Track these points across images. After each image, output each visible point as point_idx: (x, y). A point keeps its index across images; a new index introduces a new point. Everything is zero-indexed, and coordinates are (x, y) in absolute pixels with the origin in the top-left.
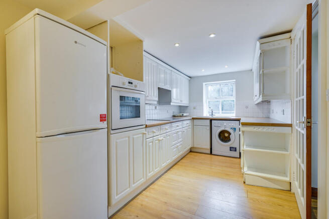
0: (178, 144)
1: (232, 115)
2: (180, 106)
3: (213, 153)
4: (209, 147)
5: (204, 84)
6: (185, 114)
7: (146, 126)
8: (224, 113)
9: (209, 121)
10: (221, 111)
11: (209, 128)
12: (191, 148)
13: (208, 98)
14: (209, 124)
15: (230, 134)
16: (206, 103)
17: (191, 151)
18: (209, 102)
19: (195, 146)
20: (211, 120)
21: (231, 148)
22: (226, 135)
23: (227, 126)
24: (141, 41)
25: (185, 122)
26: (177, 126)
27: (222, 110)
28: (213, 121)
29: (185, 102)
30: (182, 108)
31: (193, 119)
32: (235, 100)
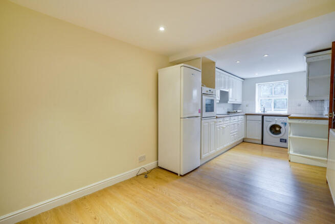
0: (235, 133)
1: (285, 112)
2: (233, 104)
3: (264, 144)
4: (260, 138)
5: (257, 84)
6: (238, 111)
7: (217, 118)
8: (276, 110)
9: (261, 117)
10: (273, 109)
11: (261, 122)
12: (244, 139)
13: (260, 97)
14: (261, 119)
15: (280, 127)
16: (258, 100)
17: (244, 141)
18: (261, 100)
19: (248, 137)
20: (263, 116)
21: (281, 139)
22: (277, 129)
23: (278, 121)
24: (214, 63)
25: (240, 117)
26: (235, 119)
27: (274, 107)
28: (264, 117)
29: (239, 101)
30: (235, 106)
31: (246, 114)
32: (287, 98)
